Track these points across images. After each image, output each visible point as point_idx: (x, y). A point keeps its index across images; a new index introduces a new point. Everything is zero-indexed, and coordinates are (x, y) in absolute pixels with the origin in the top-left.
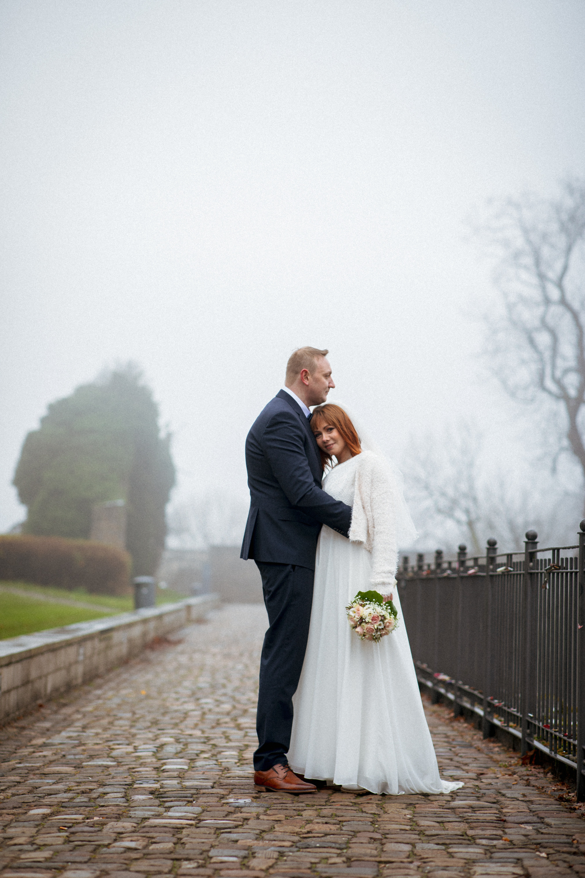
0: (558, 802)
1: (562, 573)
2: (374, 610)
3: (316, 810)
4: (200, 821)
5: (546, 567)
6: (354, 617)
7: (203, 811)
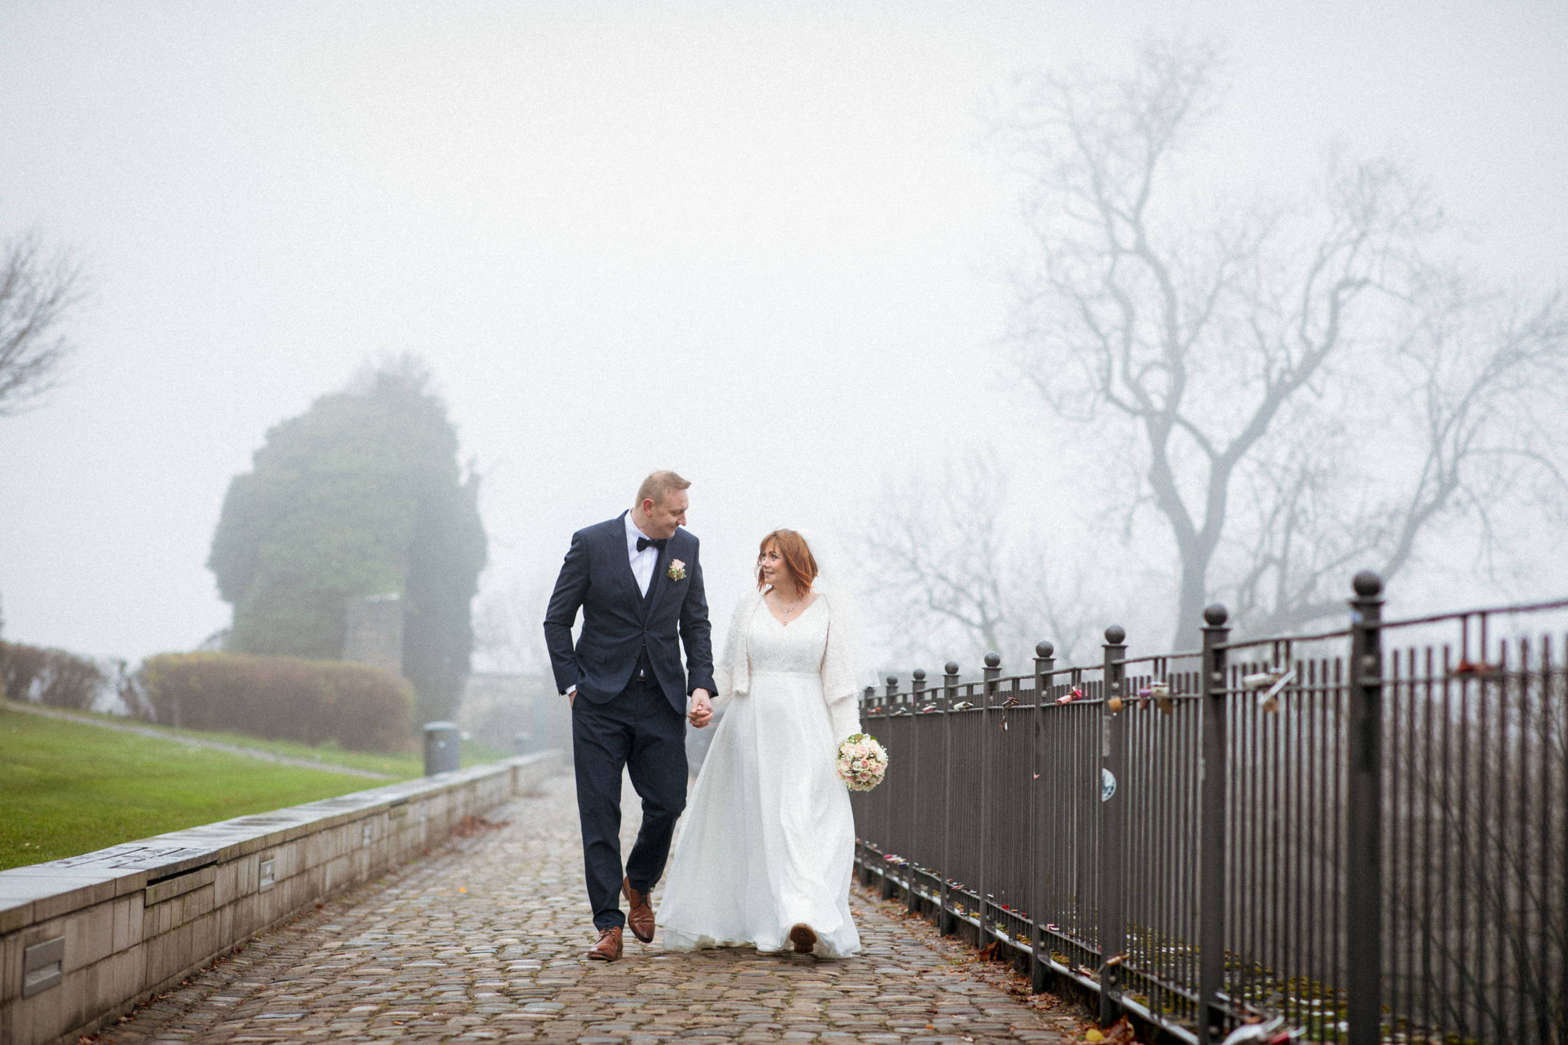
0: (1008, 995)
3: (706, 1005)
4: (563, 1015)
7: (567, 1007)
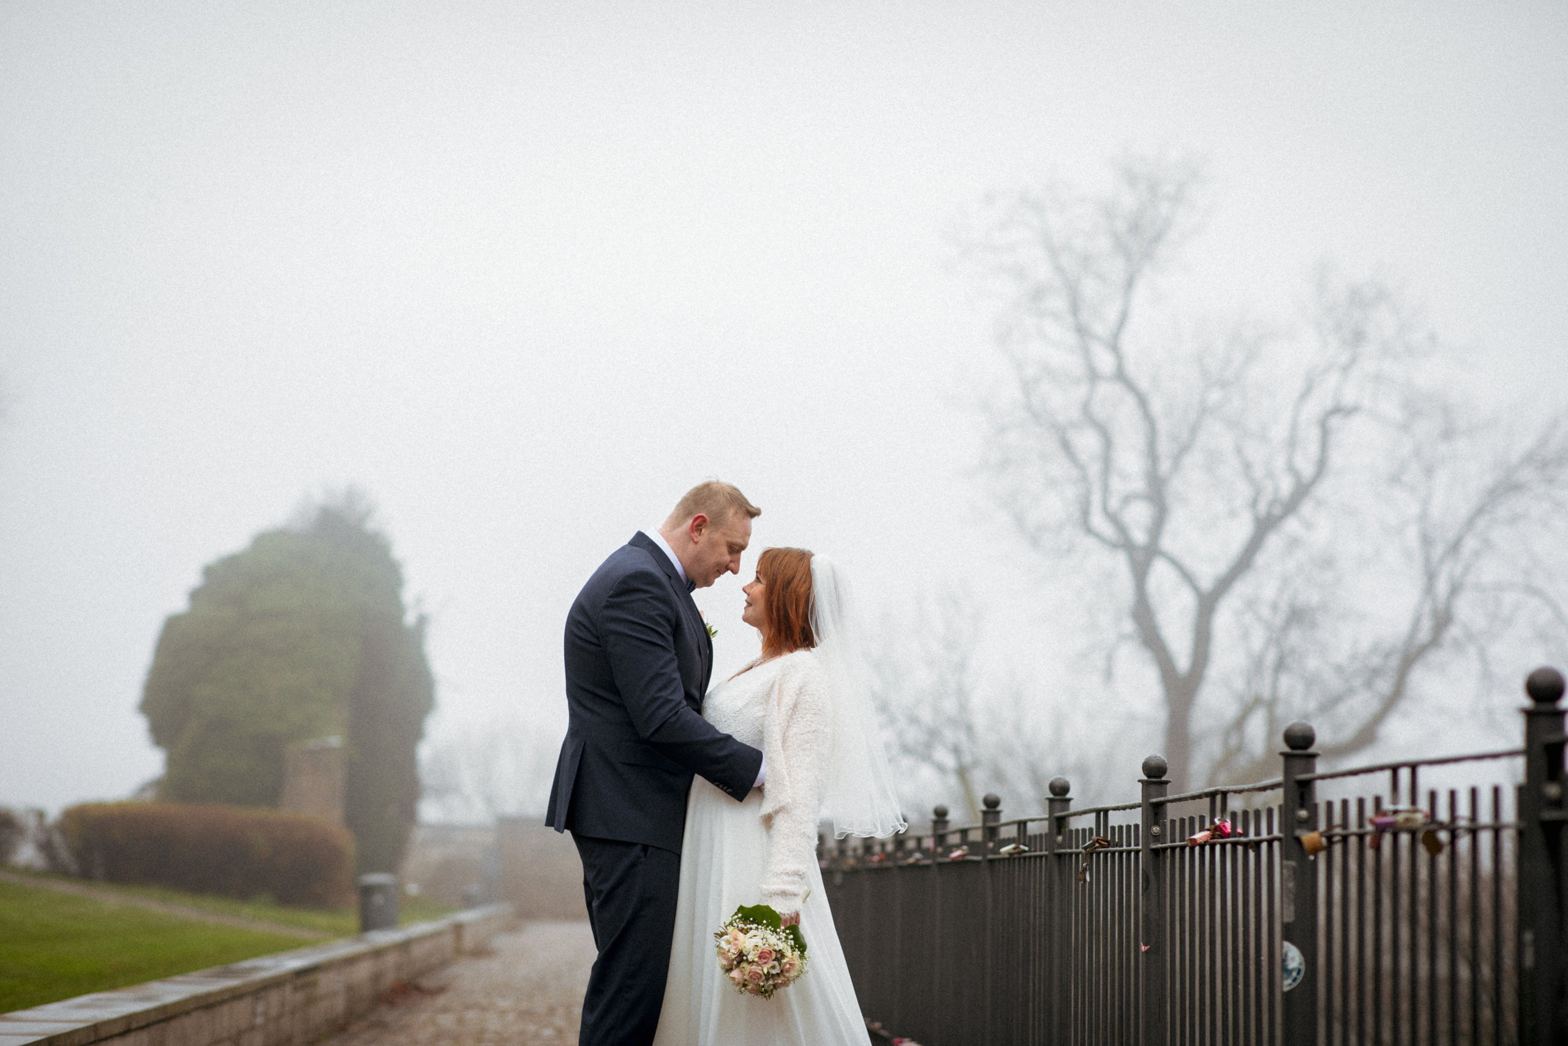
1: (1113, 853)
2: (764, 940)
5: (1084, 842)
6: (729, 951)
